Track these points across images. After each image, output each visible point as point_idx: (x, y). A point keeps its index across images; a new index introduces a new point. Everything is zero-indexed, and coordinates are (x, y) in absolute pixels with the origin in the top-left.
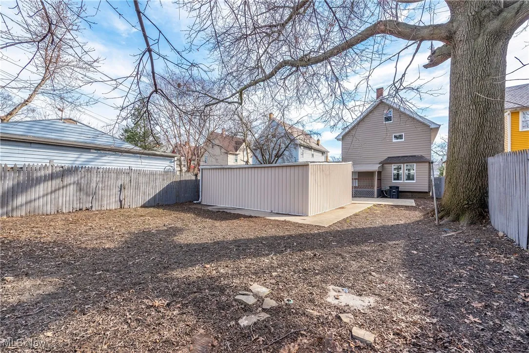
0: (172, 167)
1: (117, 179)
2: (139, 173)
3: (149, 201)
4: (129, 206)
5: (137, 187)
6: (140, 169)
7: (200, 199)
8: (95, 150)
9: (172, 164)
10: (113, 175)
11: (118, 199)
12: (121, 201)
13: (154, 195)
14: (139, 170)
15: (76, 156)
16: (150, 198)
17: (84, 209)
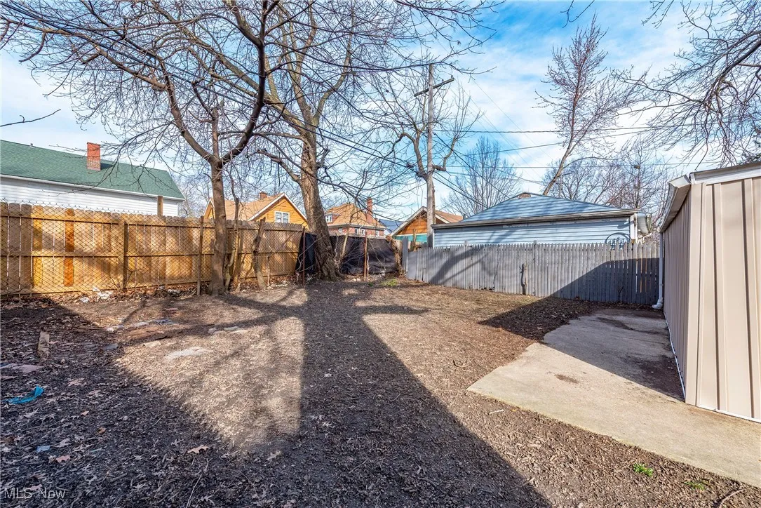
0: (623, 235)
1: (518, 257)
2: (546, 249)
3: (562, 291)
4: (534, 293)
5: (544, 269)
6: (547, 243)
7: (660, 301)
8: (507, 225)
9: (625, 230)
10: (514, 253)
11: (519, 282)
12: (523, 286)
13: (570, 282)
14: (546, 245)
15: (491, 234)
16: (563, 286)
17: (488, 288)
